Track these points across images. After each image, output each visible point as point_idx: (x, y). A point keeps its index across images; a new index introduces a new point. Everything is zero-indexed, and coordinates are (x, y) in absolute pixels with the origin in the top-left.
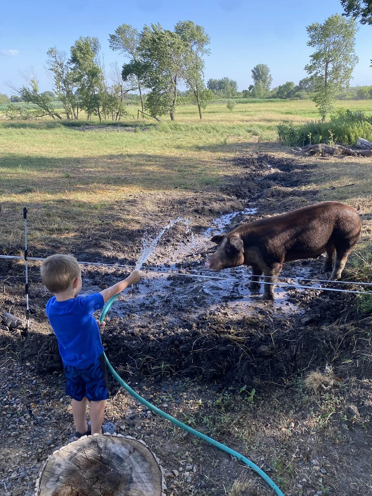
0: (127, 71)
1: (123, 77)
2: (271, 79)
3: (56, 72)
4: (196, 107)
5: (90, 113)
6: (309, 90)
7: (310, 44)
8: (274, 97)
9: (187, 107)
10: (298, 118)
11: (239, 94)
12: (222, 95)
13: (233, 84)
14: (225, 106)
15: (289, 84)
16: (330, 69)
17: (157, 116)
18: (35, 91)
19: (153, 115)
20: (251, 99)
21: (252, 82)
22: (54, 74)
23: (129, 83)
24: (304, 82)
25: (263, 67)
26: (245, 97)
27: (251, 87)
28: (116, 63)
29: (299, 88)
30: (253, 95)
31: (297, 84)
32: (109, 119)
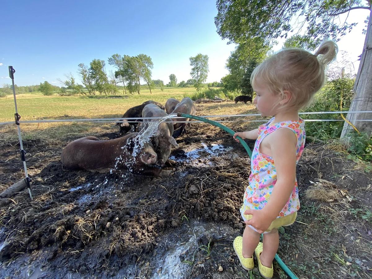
0: (117, 74)
1: (116, 77)
2: (177, 80)
3: (83, 74)
4: (149, 90)
5: (101, 92)
6: (191, 84)
7: (191, 65)
8: (178, 87)
9: (144, 90)
10: (190, 93)
11: (165, 86)
12: (158, 86)
13: (162, 82)
14: (160, 90)
15: (183, 82)
16: (199, 74)
17: (132, 93)
18: (73, 83)
19: (131, 92)
20: (170, 88)
21: (170, 81)
22: (82, 75)
23: (118, 79)
24: (189, 81)
25: (174, 75)
26: (167, 87)
27: (169, 83)
28: (112, 71)
29: (187, 84)
30: (170, 86)
31: (186, 82)
32: (110, 94)
